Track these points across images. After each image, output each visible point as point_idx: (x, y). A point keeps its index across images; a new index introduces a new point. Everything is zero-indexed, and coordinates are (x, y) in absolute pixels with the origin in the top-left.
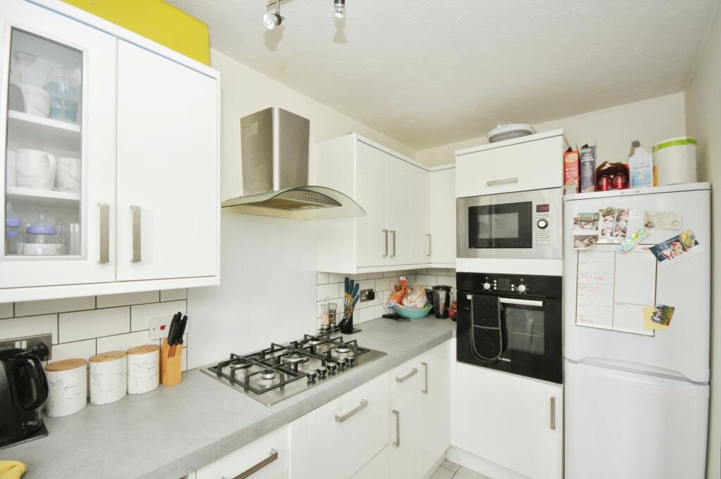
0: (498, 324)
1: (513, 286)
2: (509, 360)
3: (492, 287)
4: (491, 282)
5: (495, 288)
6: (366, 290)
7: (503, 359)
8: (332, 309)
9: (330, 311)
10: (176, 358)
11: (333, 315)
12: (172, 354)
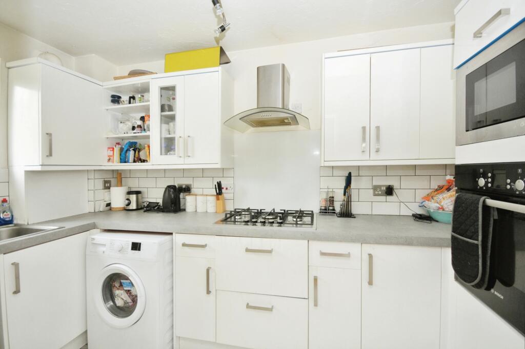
0: (478, 236)
1: (509, 181)
2: (502, 297)
3: (487, 183)
4: (485, 176)
5: (490, 185)
6: (383, 186)
7: (496, 293)
8: (331, 196)
9: (330, 197)
10: (220, 202)
11: (331, 200)
12: (218, 199)
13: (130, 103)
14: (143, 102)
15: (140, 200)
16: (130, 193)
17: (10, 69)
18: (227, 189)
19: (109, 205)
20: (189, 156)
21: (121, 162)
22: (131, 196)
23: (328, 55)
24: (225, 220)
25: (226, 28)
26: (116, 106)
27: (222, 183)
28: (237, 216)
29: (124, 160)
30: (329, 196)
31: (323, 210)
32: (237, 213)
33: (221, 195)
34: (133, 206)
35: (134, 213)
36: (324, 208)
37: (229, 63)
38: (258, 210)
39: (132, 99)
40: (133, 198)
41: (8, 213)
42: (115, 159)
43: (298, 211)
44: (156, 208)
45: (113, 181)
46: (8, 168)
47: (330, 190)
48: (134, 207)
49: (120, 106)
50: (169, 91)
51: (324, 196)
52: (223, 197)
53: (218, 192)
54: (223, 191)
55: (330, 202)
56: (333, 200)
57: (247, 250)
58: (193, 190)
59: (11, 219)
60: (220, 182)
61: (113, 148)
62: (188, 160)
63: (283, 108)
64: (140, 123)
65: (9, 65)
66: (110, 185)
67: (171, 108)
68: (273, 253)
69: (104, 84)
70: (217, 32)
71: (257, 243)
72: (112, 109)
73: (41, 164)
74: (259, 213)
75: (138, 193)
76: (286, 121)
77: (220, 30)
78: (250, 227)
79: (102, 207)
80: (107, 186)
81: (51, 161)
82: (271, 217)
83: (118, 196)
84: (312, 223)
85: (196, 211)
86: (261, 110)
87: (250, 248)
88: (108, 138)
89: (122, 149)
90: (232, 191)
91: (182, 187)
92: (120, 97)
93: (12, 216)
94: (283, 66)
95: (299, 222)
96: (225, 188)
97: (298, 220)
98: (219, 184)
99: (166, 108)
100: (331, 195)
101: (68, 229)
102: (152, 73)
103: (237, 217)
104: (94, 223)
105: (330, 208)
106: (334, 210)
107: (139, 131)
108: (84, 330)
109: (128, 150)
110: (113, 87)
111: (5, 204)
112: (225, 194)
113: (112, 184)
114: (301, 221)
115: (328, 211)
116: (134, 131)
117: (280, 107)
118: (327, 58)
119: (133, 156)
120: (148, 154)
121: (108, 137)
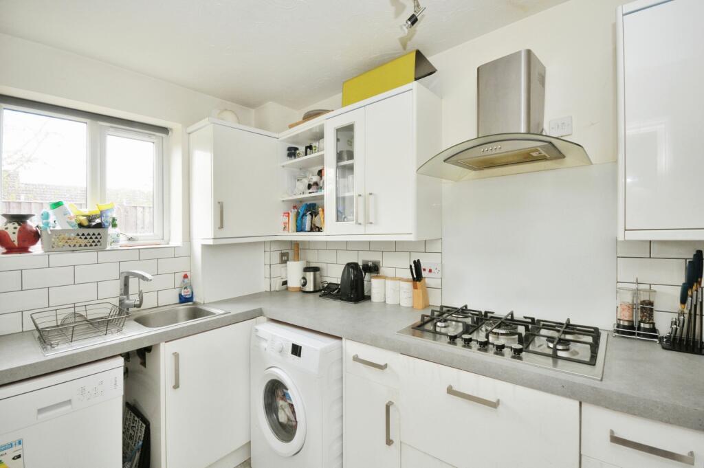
8: (646, 298)
9: (643, 302)
10: (419, 291)
11: (647, 309)
12: (415, 287)
13: (306, 154)
14: (318, 151)
15: (319, 280)
16: (307, 269)
17: (191, 135)
18: (430, 271)
19: (285, 283)
20: (371, 223)
21: (297, 231)
22: (308, 273)
23: (628, 8)
24: (419, 328)
25: (418, 18)
26: (294, 161)
27: (421, 261)
28: (440, 321)
29: (300, 229)
30: (642, 299)
31: (624, 327)
32: (444, 314)
33: (420, 281)
34: (310, 287)
35: (311, 297)
36: (626, 324)
37: (434, 72)
38: (480, 312)
39: (308, 150)
40: (310, 276)
41: (189, 290)
42: (290, 228)
43: (563, 324)
44: (336, 291)
45: (291, 254)
46: (190, 241)
47: (641, 287)
48: (312, 289)
49: (297, 160)
50: (346, 132)
51: (628, 298)
52: (425, 283)
53: (415, 276)
54: (424, 274)
55: (642, 312)
56: (651, 310)
57: (450, 391)
58: (383, 271)
59: (190, 296)
60: (418, 261)
61: (289, 213)
62: (371, 229)
63: (528, 133)
64: (315, 179)
65: (190, 130)
66: (288, 258)
67: (351, 156)
68: (500, 407)
69: (280, 135)
70: (405, 28)
71: (469, 382)
72: (288, 166)
73: (213, 237)
74: (481, 319)
75: (315, 270)
76: (534, 154)
77: (409, 23)
78: (458, 350)
79: (277, 286)
80: (284, 258)
81: (223, 233)
82: (504, 332)
83: (294, 273)
84: (592, 361)
85: (385, 302)
86: (485, 140)
87: (456, 388)
88: (283, 201)
89: (298, 213)
90: (439, 275)
91: (367, 265)
92: (296, 149)
93: (192, 293)
94: (529, 52)
95: (560, 354)
96: (427, 271)
97: (559, 347)
98: (417, 264)
99: (345, 156)
100: (644, 297)
101: (233, 316)
102: (327, 111)
103: (439, 324)
104: (261, 309)
105: (642, 325)
106: (654, 330)
107: (314, 191)
108: (248, 441)
109: (304, 215)
110: (289, 138)
111: (186, 280)
112: (427, 280)
113: (290, 257)
114: (567, 350)
115: (636, 331)
116: (310, 191)
117: (522, 132)
118: (627, 14)
119: (310, 222)
120: (322, 220)
121: (284, 199)
